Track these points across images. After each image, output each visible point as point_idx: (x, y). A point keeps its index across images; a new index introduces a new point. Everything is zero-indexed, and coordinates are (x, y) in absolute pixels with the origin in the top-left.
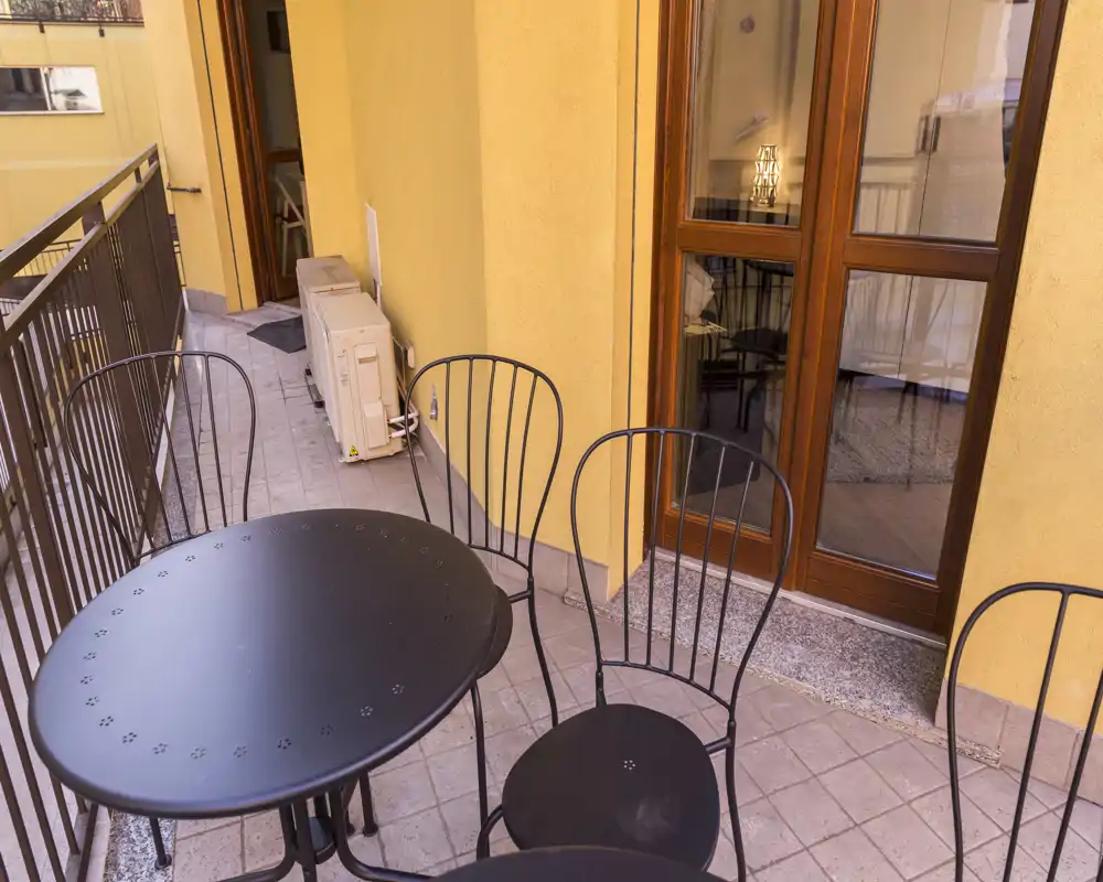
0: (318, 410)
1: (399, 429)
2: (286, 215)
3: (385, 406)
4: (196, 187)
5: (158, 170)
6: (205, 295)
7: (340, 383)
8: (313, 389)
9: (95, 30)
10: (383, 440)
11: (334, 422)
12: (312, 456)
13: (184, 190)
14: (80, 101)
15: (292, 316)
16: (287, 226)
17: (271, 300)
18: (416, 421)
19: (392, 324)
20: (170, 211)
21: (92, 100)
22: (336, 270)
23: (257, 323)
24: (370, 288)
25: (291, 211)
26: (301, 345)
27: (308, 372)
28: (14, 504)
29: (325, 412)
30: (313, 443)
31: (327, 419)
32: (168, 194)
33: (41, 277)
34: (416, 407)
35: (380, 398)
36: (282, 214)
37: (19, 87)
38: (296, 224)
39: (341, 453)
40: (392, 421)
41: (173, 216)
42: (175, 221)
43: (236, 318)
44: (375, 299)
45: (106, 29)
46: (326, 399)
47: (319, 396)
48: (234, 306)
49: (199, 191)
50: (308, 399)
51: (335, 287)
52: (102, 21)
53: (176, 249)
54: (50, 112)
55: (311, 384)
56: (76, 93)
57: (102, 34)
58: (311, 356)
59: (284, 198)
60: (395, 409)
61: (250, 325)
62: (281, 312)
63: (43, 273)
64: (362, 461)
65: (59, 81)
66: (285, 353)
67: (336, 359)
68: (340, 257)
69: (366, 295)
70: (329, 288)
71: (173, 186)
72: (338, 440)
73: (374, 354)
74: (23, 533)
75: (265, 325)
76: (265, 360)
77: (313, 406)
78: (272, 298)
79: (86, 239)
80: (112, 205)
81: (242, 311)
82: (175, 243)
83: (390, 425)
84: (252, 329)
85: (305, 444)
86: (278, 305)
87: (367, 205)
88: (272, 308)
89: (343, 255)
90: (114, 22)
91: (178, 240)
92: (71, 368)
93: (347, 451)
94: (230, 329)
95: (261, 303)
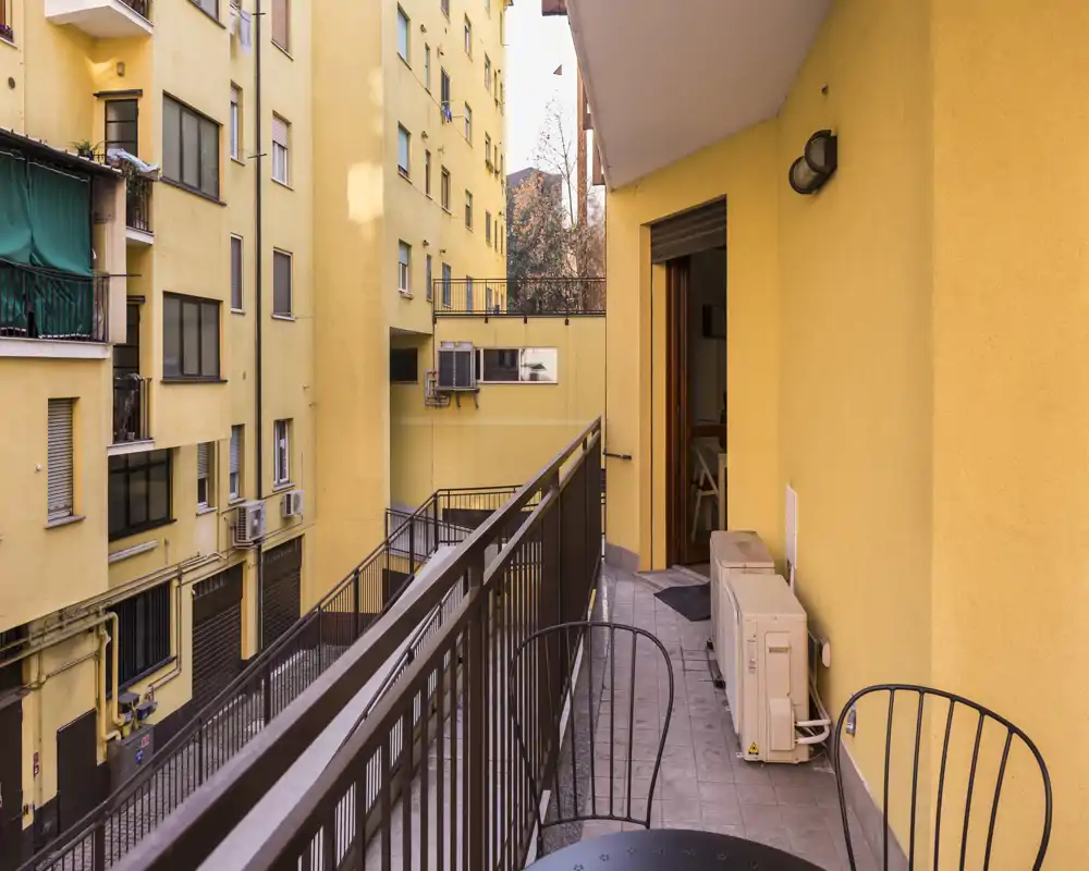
0: (717, 690)
1: (806, 734)
2: (701, 483)
3: (793, 705)
4: (627, 454)
5: (598, 440)
6: (621, 550)
7: (746, 669)
8: (714, 665)
9: (563, 320)
10: (787, 744)
11: (735, 708)
12: (708, 743)
13: (618, 456)
14: (541, 373)
15: (697, 583)
16: (700, 493)
17: (678, 563)
18: (827, 729)
19: (809, 615)
20: (603, 467)
21: (550, 372)
22: (749, 547)
23: (665, 585)
24: (784, 569)
25: (706, 479)
26: (705, 616)
27: (710, 646)
28: (434, 711)
29: (725, 694)
30: (710, 727)
31: (726, 703)
32: (603, 456)
33: (489, 512)
34: (828, 713)
35: (788, 695)
36: (698, 482)
37: (502, 362)
38: (711, 493)
39: (739, 746)
40: (800, 724)
41: (604, 470)
42: (605, 476)
43: (645, 577)
44: (788, 581)
45: (571, 320)
46: (727, 680)
47: (720, 675)
48: (644, 565)
49: (629, 458)
50: (707, 675)
51: (749, 565)
52: (568, 314)
53: (602, 501)
54: (520, 382)
55: (711, 658)
56: (539, 367)
57: (567, 323)
58: (715, 629)
59: (702, 467)
60: (804, 710)
61: (656, 586)
62: (689, 577)
63: (492, 508)
64: (761, 762)
65: (528, 358)
66: (688, 621)
67: (745, 643)
68: (754, 533)
69: (780, 578)
70: (741, 565)
71: (608, 452)
72: (737, 731)
73: (786, 645)
74: (435, 740)
75: (671, 589)
76: (669, 624)
77: (711, 684)
78: (680, 563)
79: (542, 504)
80: (565, 471)
81: (651, 572)
82: (602, 495)
83: (796, 728)
84: (658, 591)
85: (700, 726)
86: (684, 570)
87: (789, 487)
88: (678, 571)
89: (758, 532)
90: (576, 314)
91: (605, 492)
92: (499, 594)
93: (747, 746)
94: (639, 588)
95: (669, 565)
